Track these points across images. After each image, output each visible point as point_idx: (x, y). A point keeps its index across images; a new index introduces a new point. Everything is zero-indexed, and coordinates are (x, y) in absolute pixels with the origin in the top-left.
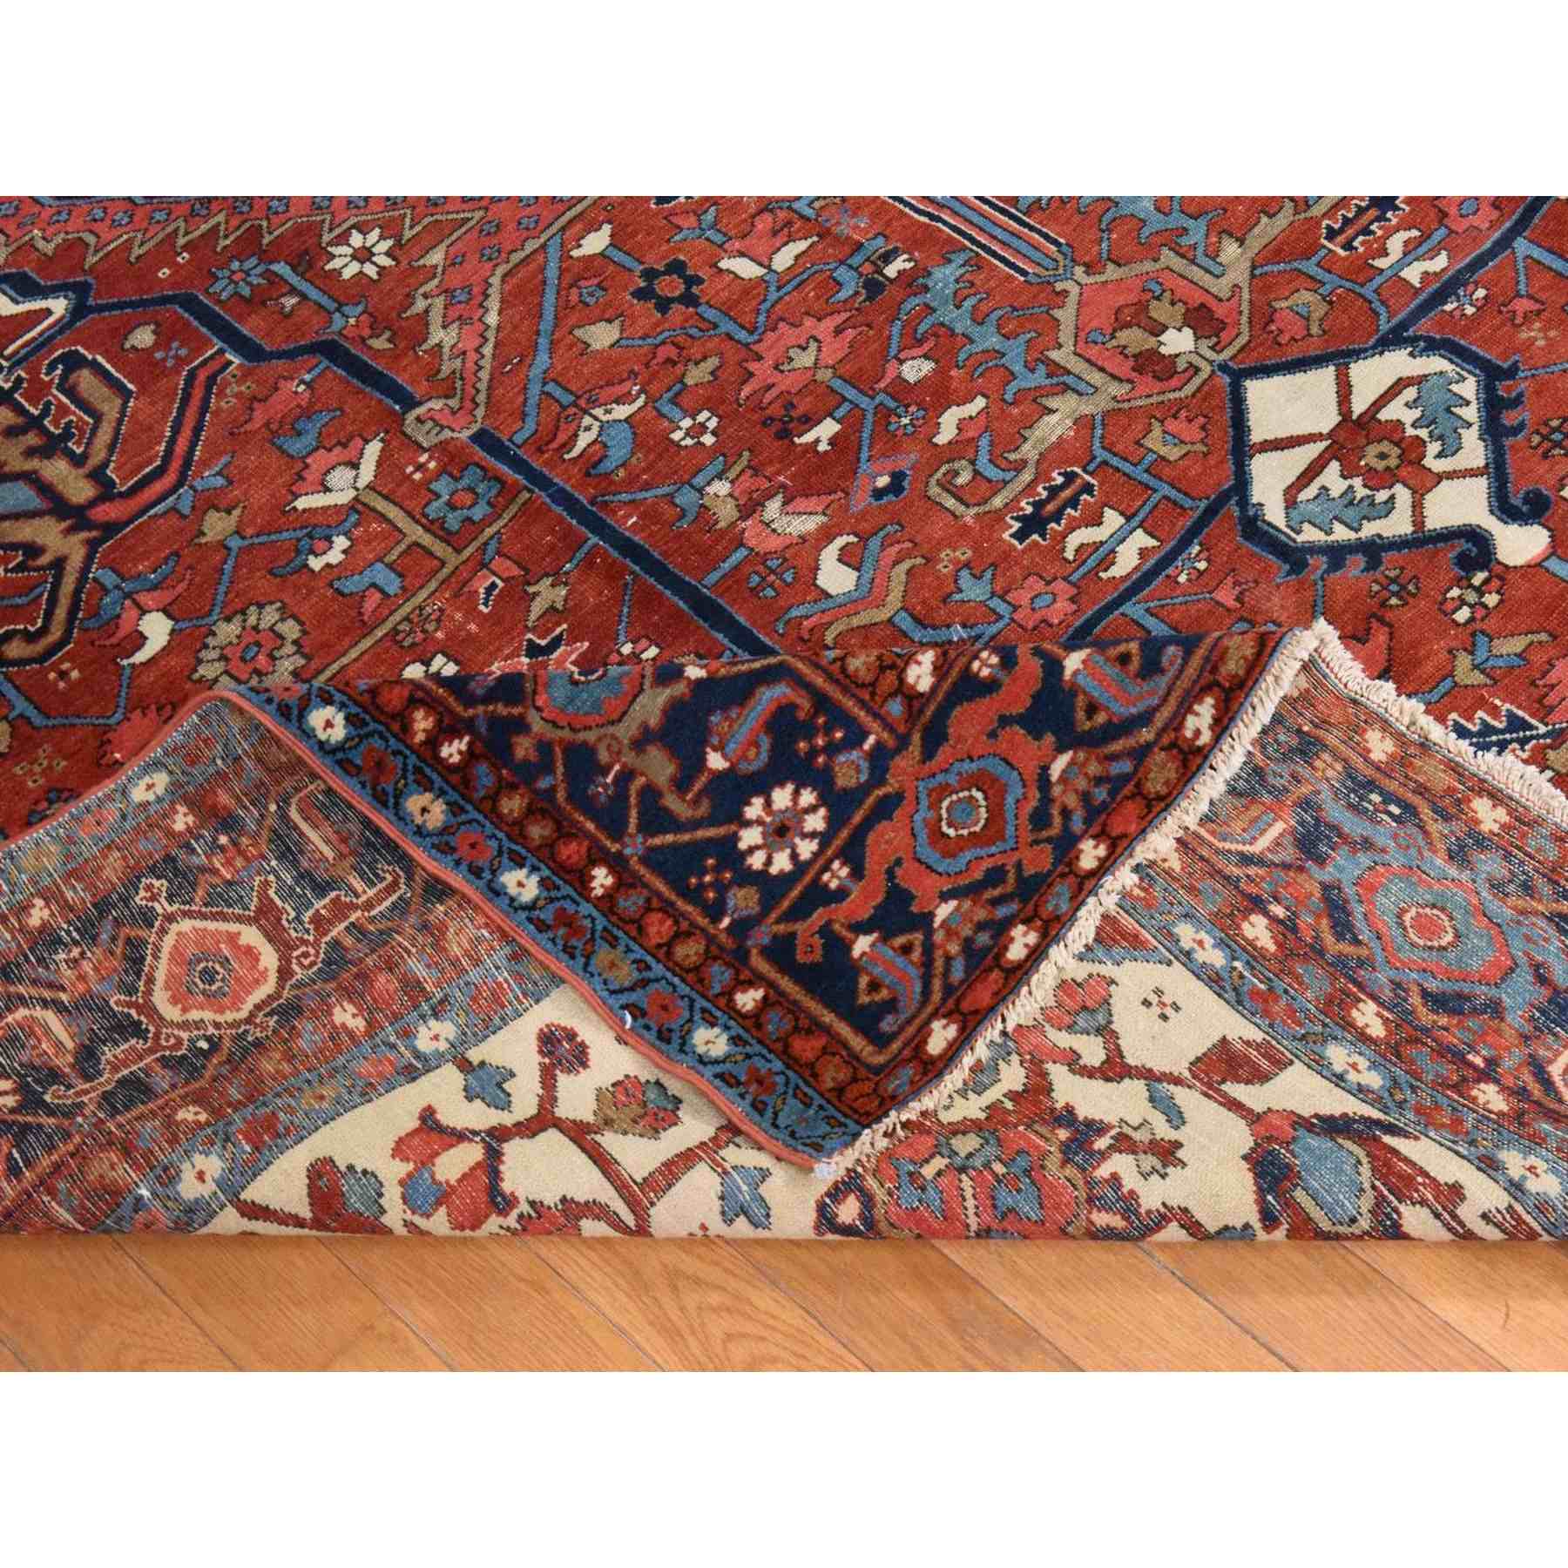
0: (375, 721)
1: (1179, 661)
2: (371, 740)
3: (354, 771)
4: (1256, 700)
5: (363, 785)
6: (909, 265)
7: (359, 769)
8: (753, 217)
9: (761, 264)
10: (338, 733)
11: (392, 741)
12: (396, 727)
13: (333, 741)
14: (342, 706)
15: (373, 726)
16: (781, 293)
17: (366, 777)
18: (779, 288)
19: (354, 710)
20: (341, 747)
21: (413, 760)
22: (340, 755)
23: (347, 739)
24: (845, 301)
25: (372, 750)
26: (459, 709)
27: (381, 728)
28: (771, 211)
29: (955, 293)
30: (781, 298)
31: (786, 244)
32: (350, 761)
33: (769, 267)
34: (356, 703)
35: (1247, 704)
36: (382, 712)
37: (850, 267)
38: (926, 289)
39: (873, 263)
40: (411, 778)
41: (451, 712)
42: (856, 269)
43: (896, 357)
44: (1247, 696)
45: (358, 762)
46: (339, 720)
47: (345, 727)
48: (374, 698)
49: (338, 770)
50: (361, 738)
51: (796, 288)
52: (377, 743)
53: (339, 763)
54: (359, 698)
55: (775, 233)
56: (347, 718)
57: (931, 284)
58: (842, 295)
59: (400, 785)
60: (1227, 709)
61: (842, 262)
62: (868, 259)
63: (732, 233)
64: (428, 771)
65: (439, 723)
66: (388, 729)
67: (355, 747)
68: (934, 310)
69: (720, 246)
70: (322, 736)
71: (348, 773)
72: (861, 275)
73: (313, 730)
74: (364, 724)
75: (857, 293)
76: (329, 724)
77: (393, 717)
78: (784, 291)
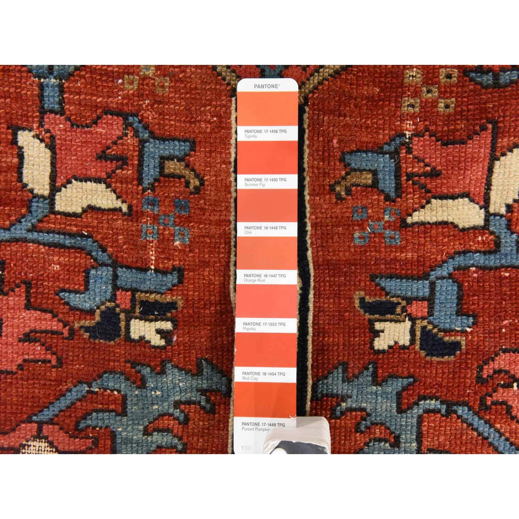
6: (157, 341)
8: (107, 111)
9: (53, 178)
16: (30, 236)
18: (34, 229)
24: (73, 309)
28: (128, 125)
29: (162, 415)
30: (25, 240)
31: (98, 180)
33: (54, 189)
37: (115, 277)
38: (142, 384)
39: (133, 300)
42: (116, 288)
43: (40, 424)
51: (50, 245)
55: (102, 157)
57: (151, 384)
58: (75, 300)
61: (115, 264)
62: (134, 291)
63: (70, 108)
68: (124, 413)
69: (43, 112)
72: (113, 298)
75: (91, 312)
78: (35, 235)
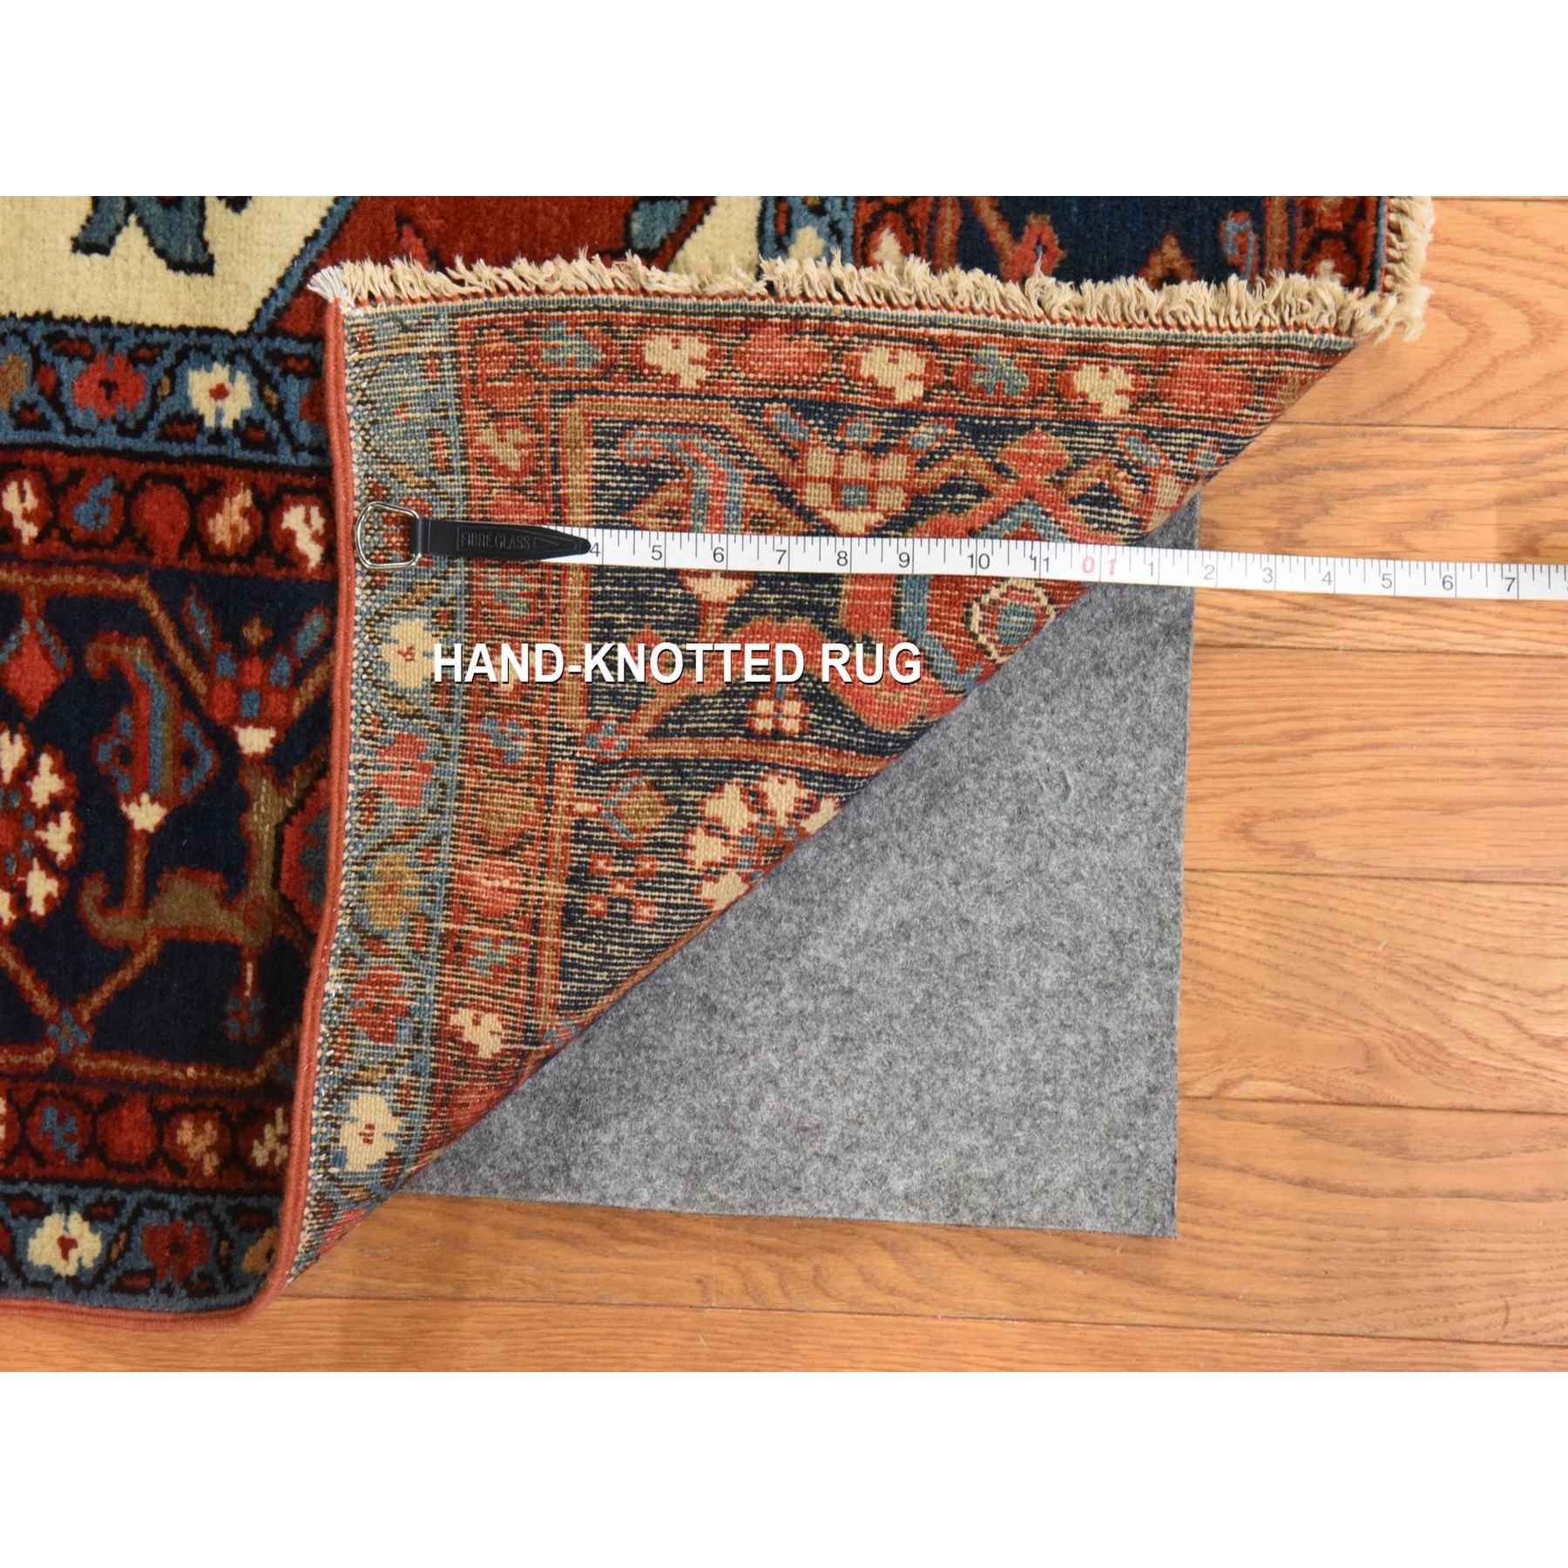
0: (129, 1188)
1: (1252, 237)
2: (142, 1221)
3: (144, 1282)
4: (1393, 217)
5: (168, 1291)
7: (150, 1273)
10: (90, 1245)
11: (174, 1201)
12: (164, 1175)
13: (88, 1263)
14: (67, 1204)
15: (132, 1200)
17: (169, 1276)
19: (88, 1197)
20: (106, 1263)
21: (220, 1205)
22: (111, 1277)
23: (108, 1248)
25: (153, 1233)
26: (238, 1080)
27: (144, 1194)
32: (131, 1273)
34: (86, 1184)
35: (1384, 231)
36: (130, 1169)
40: (233, 1231)
41: (232, 1092)
44: (1377, 218)
45: (145, 1264)
46: (77, 1226)
47: (94, 1230)
48: (103, 1157)
49: (119, 1298)
50: (127, 1228)
52: (152, 1218)
53: (118, 1287)
54: (85, 1173)
56: (88, 1216)
59: (223, 1250)
60: (1358, 259)
64: (251, 1202)
65: (224, 1122)
66: (159, 1188)
67: (127, 1248)
70: (69, 1269)
71: (134, 1291)
73: (49, 1269)
74: (117, 1205)
76: (66, 1245)
77: (151, 1163)
